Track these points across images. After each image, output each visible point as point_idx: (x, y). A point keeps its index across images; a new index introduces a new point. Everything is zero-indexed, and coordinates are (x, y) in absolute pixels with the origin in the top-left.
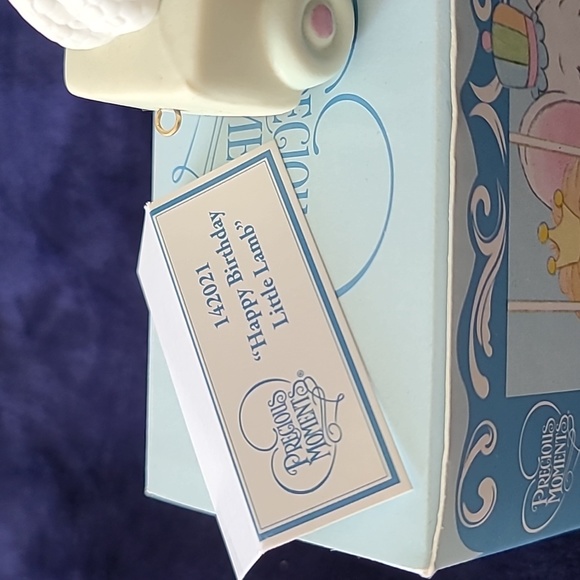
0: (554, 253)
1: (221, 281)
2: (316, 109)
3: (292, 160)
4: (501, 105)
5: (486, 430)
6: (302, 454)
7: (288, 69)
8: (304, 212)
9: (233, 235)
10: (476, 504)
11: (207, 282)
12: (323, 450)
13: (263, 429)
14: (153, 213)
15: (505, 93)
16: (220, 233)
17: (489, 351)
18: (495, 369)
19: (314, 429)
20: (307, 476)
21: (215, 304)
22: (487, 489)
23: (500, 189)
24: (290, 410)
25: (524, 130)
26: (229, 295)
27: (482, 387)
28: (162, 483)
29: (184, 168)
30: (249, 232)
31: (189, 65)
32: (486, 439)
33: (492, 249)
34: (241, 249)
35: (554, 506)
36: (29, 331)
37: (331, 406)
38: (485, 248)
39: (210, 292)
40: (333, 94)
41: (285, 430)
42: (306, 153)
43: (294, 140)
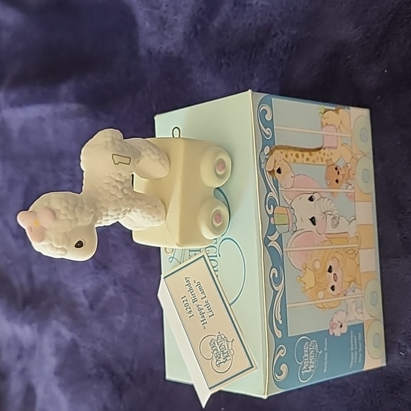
0: (304, 285)
1: (190, 302)
2: (219, 242)
3: (212, 258)
4: (279, 241)
5: (282, 348)
6: (222, 360)
7: (207, 234)
8: (217, 276)
9: (193, 285)
10: (280, 373)
11: (185, 302)
12: (228, 358)
13: (209, 352)
14: (164, 278)
15: (280, 235)
16: (189, 285)
17: (281, 322)
18: (284, 328)
19: (225, 351)
20: (224, 367)
21: (189, 310)
22: (284, 368)
23: (281, 268)
24: (217, 345)
25: (289, 246)
26: (193, 307)
27: (279, 334)
28: (173, 373)
29: (173, 257)
30: (199, 284)
31: (177, 240)
32: (282, 351)
33: (279, 288)
34: (196, 290)
35: (311, 373)
36: (91, 307)
37: (230, 343)
38: (276, 289)
39: (186, 305)
40: (224, 237)
41: (215, 352)
42: (216, 256)
43: (212, 252)
